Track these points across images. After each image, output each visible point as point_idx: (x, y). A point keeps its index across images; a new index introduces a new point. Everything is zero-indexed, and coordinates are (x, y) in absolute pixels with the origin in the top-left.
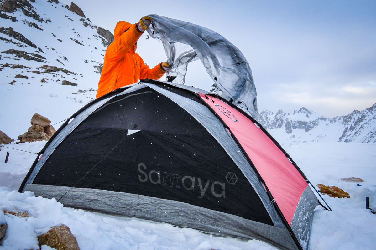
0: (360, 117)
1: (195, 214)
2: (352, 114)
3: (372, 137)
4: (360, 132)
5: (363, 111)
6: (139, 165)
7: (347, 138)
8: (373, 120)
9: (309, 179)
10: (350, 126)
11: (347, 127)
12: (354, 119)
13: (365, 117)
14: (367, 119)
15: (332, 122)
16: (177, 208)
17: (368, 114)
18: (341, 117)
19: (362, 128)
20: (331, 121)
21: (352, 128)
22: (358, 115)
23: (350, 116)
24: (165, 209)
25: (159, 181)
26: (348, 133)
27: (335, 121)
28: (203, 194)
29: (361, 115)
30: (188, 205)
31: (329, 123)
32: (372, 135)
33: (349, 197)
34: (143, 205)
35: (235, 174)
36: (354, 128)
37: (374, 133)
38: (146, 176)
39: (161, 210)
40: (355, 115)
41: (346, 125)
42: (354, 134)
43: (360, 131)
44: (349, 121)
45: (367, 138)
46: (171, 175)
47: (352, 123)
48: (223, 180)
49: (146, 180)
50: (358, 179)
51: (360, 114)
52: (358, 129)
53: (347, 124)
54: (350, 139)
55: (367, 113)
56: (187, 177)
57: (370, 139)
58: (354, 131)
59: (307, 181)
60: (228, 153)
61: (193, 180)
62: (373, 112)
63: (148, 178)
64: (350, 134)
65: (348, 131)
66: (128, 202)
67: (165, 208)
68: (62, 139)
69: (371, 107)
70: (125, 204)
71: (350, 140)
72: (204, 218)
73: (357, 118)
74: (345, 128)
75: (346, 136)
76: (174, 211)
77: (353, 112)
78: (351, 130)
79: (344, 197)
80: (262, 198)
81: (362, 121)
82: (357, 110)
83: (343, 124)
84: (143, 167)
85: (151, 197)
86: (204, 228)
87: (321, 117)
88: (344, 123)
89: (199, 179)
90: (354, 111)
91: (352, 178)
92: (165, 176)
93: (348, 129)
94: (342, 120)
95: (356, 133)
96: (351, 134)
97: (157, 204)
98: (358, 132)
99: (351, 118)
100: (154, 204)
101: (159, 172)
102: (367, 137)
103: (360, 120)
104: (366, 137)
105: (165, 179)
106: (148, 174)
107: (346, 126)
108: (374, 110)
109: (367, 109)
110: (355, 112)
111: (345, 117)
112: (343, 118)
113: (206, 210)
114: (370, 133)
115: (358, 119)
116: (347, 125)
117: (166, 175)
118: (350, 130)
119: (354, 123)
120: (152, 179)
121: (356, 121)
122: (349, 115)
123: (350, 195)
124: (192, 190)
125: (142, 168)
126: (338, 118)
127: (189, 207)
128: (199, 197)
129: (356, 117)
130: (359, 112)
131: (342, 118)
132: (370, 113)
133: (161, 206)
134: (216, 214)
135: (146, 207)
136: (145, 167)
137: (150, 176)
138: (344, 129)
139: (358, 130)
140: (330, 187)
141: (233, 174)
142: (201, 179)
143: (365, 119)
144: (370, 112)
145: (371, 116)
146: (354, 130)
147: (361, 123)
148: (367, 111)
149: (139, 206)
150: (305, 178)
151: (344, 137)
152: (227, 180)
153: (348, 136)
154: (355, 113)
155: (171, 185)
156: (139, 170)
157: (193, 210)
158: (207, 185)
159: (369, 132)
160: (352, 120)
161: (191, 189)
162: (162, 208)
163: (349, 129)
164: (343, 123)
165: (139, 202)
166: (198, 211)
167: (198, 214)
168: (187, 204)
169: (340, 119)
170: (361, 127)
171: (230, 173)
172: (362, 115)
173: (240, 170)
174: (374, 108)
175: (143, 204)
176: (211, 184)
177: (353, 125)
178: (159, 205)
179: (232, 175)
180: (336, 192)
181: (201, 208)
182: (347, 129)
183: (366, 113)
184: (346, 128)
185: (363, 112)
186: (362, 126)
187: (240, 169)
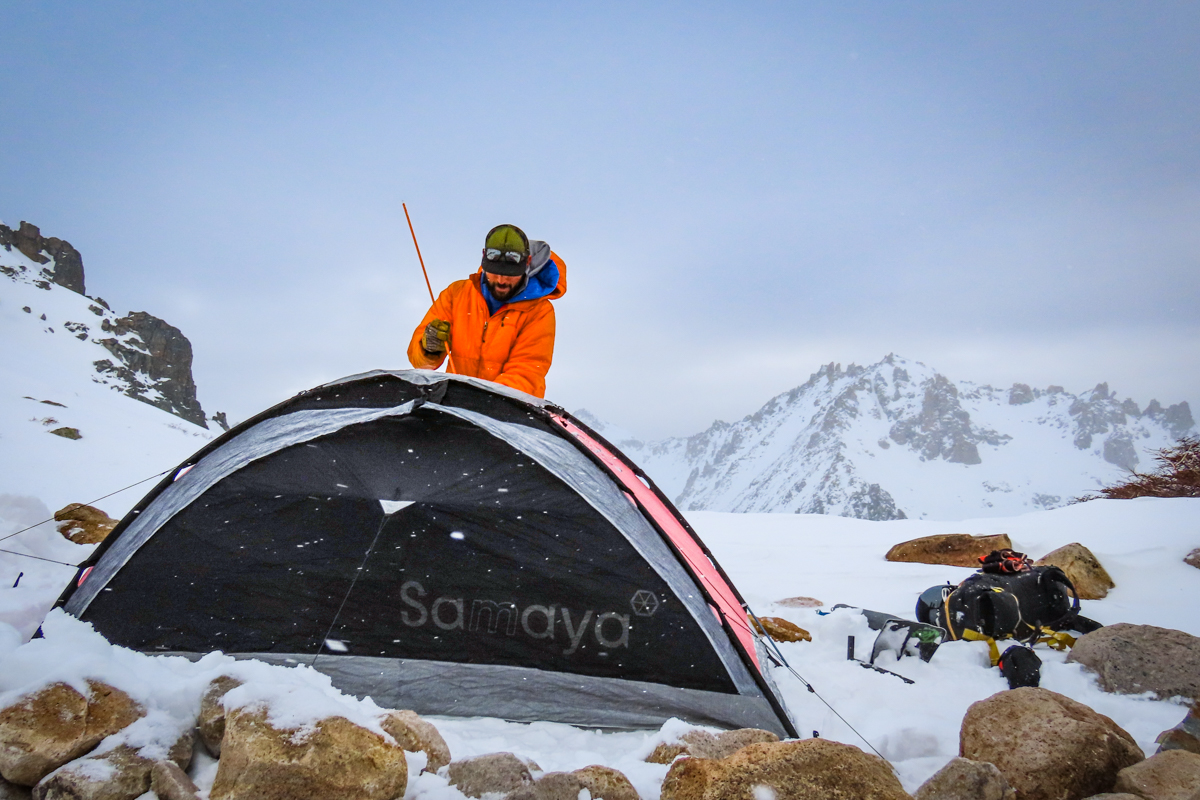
0: (730, 440)
1: (553, 692)
2: (710, 431)
3: (756, 495)
4: (728, 483)
5: (737, 423)
6: (405, 586)
7: (696, 500)
8: (761, 448)
9: (748, 602)
10: (704, 464)
11: (697, 469)
12: (715, 447)
13: (741, 441)
14: (747, 445)
15: (658, 454)
16: (505, 682)
17: (749, 432)
18: (680, 439)
19: (733, 471)
20: (655, 452)
21: (709, 471)
22: (725, 434)
23: (705, 437)
24: (476, 688)
25: (460, 623)
26: (697, 485)
27: (666, 451)
28: (575, 644)
29: (732, 433)
30: (536, 671)
31: (649, 457)
32: (758, 490)
33: (809, 640)
34: (415, 683)
35: (652, 593)
36: (715, 470)
37: (762, 486)
38: (422, 612)
39: (466, 689)
40: (717, 433)
41: (694, 463)
42: (713, 486)
43: (728, 478)
44: (701, 451)
45: (745, 498)
46: (493, 606)
47: (708, 457)
48: (624, 609)
49: (422, 621)
50: (810, 599)
51: (730, 431)
52: (723, 474)
53: (696, 459)
54: (702, 501)
55: (747, 429)
56: (536, 607)
57: (753, 501)
58: (714, 479)
59: (744, 605)
60: (637, 548)
61: (550, 613)
62: (760, 426)
63: (430, 617)
64: (703, 487)
65: (698, 478)
66: (371, 680)
67: (474, 685)
68: (158, 523)
69: (757, 414)
70: (363, 685)
71: (702, 506)
72: (575, 697)
73: (721, 443)
74: (690, 471)
75: (694, 493)
76: (498, 689)
77: (711, 425)
78: (707, 477)
79: (800, 639)
80: (714, 639)
81: (734, 452)
82: (722, 422)
83: (686, 460)
84: (417, 591)
85: (435, 662)
86: (579, 718)
87: (630, 438)
88: (690, 456)
89: (565, 612)
90: (715, 423)
91: (799, 599)
92: (476, 610)
93: (697, 474)
94: (683, 449)
95: (718, 484)
96: (705, 488)
97: (452, 677)
98: (725, 481)
99: (706, 443)
100: (444, 677)
101: (460, 600)
102: (745, 495)
103: (730, 448)
104: (741, 498)
105: (475, 617)
106: (429, 605)
107: (694, 467)
108: (763, 421)
109: (747, 418)
110: (718, 425)
111: (691, 439)
112: (687, 441)
113: (582, 678)
114: (752, 484)
115: (725, 446)
116: (697, 461)
117: (478, 606)
118: (704, 476)
119: (715, 457)
120: (440, 617)
121: (721, 452)
122: (701, 433)
123: (812, 635)
124: (548, 638)
125: (412, 593)
126: (674, 443)
127: (538, 676)
128: (566, 652)
129: (721, 439)
130: (728, 425)
131: (685, 443)
132: (753, 430)
133: (462, 682)
134: (606, 686)
135: (421, 687)
136: (421, 590)
137: (435, 612)
138: (687, 475)
139: (724, 478)
140: (769, 619)
141: (647, 594)
142: (569, 611)
143: (742, 445)
144: (753, 428)
145: (757, 438)
146: (715, 475)
147: (733, 458)
148: (747, 424)
149: (404, 688)
150: (741, 600)
151: (689, 495)
152: (634, 608)
153: (697, 494)
154: (717, 429)
155: (492, 629)
156: (405, 598)
157: (548, 683)
158: (585, 621)
159: (751, 482)
160: (710, 448)
161: (544, 635)
162: (467, 686)
163: (700, 473)
164: (686, 457)
165: (402, 676)
166: (561, 684)
167: (561, 691)
168: (533, 669)
169: (679, 445)
170: (731, 469)
171: (641, 591)
172: (735, 434)
173: (666, 583)
174: (765, 416)
175: (412, 681)
176: (594, 619)
177: (711, 461)
178: (459, 679)
179: (645, 595)
180: (784, 630)
181: (569, 677)
182: (694, 475)
183: (743, 428)
184: (693, 472)
185: (736, 426)
186: (733, 465)
187: (665, 579)
